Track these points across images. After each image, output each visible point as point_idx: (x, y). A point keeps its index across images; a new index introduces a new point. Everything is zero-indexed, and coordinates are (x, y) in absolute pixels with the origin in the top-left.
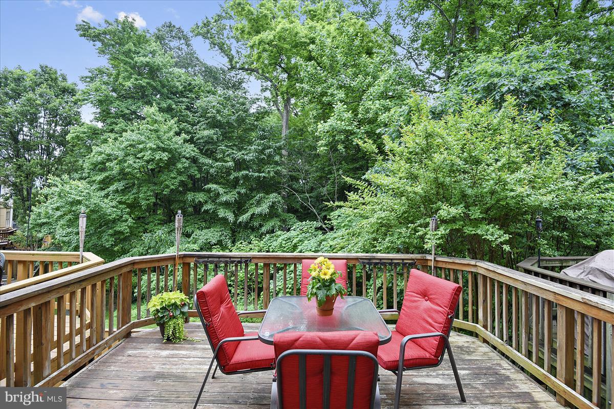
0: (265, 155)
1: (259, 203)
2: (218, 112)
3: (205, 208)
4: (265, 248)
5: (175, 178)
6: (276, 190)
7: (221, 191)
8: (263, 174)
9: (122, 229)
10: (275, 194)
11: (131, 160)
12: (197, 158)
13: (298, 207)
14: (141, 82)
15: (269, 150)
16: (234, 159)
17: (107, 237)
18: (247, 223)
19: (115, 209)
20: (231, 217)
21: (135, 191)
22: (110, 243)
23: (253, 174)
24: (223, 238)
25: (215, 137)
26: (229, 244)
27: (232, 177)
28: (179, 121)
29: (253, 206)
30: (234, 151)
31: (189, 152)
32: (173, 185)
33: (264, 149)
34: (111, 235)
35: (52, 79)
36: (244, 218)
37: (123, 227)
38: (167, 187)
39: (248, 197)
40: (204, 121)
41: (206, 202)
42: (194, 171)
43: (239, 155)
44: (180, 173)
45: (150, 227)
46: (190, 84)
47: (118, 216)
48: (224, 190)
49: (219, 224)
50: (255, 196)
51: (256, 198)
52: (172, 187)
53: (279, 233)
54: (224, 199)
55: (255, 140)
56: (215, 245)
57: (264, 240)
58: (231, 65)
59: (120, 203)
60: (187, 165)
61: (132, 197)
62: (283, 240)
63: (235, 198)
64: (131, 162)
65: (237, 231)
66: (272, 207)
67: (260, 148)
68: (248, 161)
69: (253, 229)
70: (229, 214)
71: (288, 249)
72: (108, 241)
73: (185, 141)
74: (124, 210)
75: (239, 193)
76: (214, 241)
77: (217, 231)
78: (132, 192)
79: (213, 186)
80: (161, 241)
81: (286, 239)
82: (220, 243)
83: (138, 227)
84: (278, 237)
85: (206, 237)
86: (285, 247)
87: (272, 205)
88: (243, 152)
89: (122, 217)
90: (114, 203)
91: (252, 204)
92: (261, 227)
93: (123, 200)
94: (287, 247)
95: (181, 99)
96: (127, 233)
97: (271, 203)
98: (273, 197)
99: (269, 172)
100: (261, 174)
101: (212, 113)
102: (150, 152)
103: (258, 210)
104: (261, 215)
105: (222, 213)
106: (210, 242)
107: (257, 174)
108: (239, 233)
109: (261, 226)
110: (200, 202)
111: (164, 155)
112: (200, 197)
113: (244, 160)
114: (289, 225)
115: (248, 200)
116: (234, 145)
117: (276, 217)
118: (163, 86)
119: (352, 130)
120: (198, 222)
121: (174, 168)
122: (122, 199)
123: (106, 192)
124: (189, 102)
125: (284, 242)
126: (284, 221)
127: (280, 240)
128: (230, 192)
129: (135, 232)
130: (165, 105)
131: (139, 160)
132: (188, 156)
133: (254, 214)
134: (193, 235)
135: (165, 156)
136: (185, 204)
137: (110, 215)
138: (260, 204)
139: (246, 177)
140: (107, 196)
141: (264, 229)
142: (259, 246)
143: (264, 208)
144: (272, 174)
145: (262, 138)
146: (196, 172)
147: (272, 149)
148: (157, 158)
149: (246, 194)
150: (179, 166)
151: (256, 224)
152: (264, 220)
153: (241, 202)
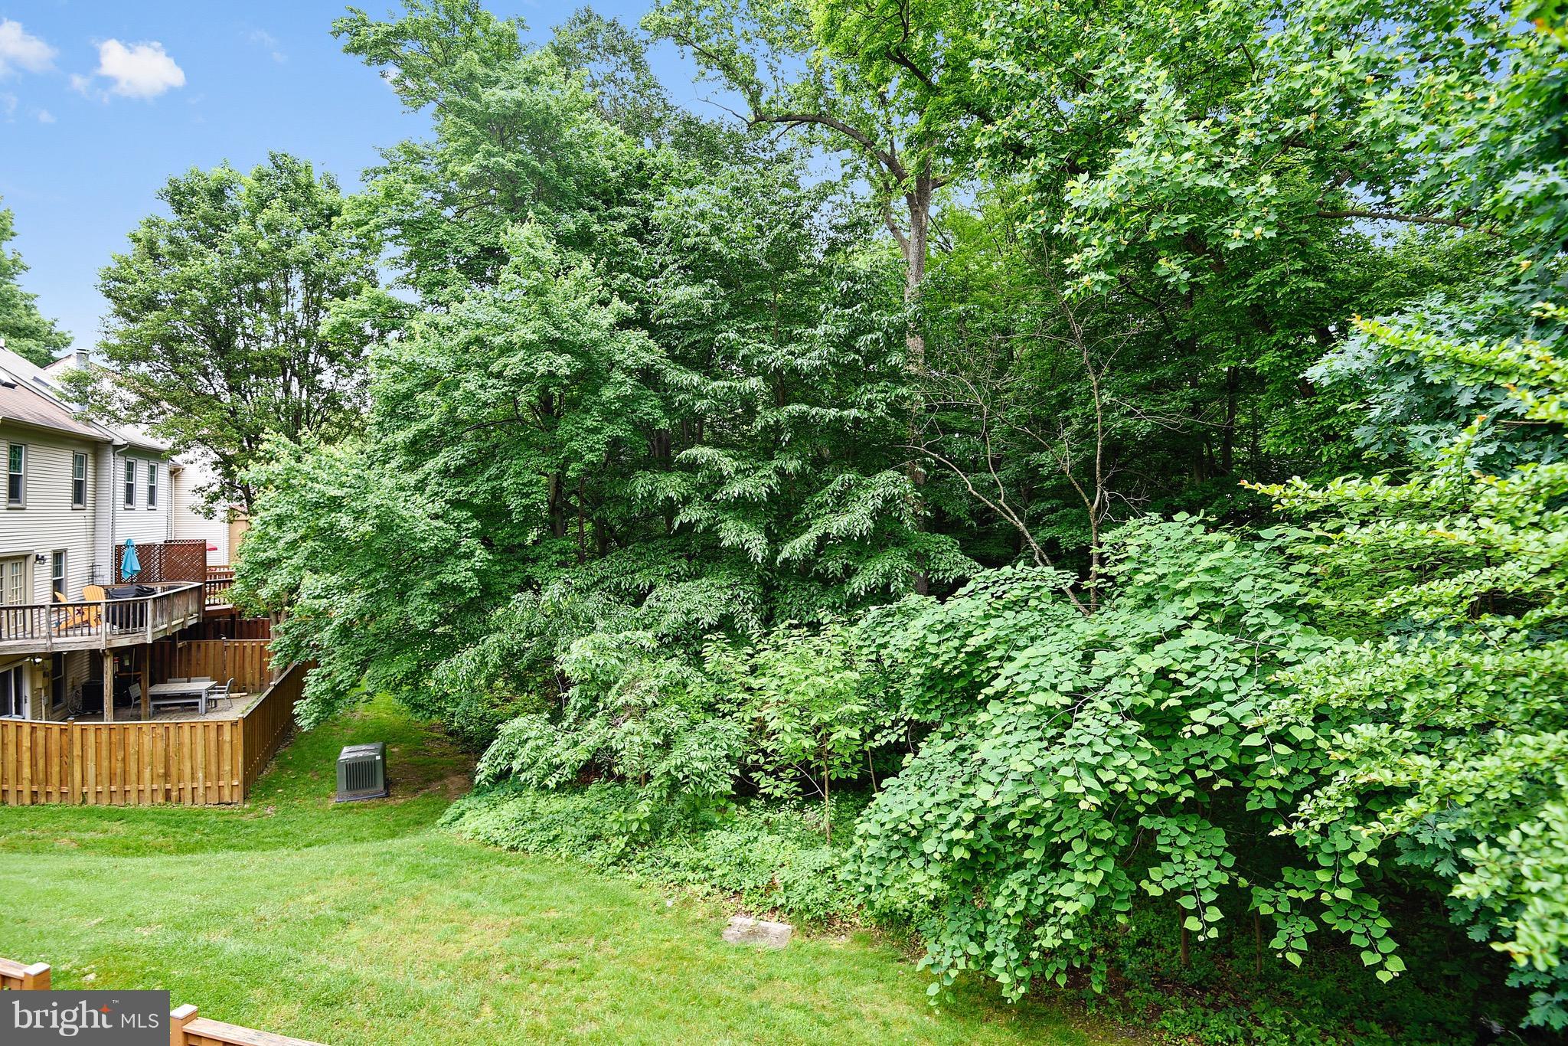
0: (858, 351)
1: (842, 501)
2: (717, 230)
3: (683, 517)
4: (865, 651)
5: (596, 431)
6: (893, 463)
7: (728, 465)
8: (853, 413)
9: (459, 578)
10: (890, 474)
11: (471, 381)
12: (660, 371)
13: (962, 514)
14: (501, 160)
15: (869, 336)
16: (763, 371)
17: (419, 601)
18: (808, 562)
19: (440, 523)
20: (757, 545)
21: (493, 471)
22: (428, 617)
23: (823, 411)
24: (736, 607)
25: (707, 304)
26: (755, 630)
27: (759, 424)
28: (610, 268)
29: (823, 511)
30: (766, 347)
31: (634, 354)
32: (591, 450)
33: (855, 334)
34: (432, 596)
35: (298, 185)
36: (795, 548)
37: (459, 573)
38: (577, 456)
39: (809, 485)
40: (675, 261)
41: (687, 500)
42: (650, 408)
43: (778, 357)
44: (610, 416)
45: (536, 571)
46: (640, 167)
47: (446, 540)
48: (735, 464)
49: (726, 566)
50: (829, 482)
51: (832, 486)
52: (590, 457)
53: (913, 599)
54: (735, 489)
55: (827, 309)
56: (711, 629)
57: (862, 623)
58: (756, 110)
59: (456, 504)
60: (627, 390)
61: (486, 487)
62: (930, 628)
63: (770, 487)
64: (471, 387)
65: (777, 588)
66: (884, 514)
67: (841, 331)
68: (807, 376)
69: (826, 582)
70: (753, 535)
71: (946, 663)
72: (422, 613)
73: (624, 323)
74: (464, 526)
75: (780, 472)
76: (708, 619)
77: (721, 588)
78: (486, 475)
79: (701, 452)
80: (559, 613)
81: (939, 627)
82: (725, 624)
83: (505, 573)
84: (909, 614)
85: (686, 605)
86: (936, 656)
87: (883, 510)
88: (792, 347)
89: (457, 545)
90: (437, 507)
91: (820, 506)
92: (850, 577)
93: (463, 497)
94: (946, 657)
95: (616, 210)
96: (471, 589)
97: (879, 502)
98: (886, 482)
99: (870, 406)
100: (846, 413)
101: (698, 235)
102: (521, 354)
103: (838, 524)
104: (847, 539)
105: (731, 533)
106: (698, 620)
107: (833, 412)
108: (785, 591)
109: (849, 572)
110: (669, 499)
111: (560, 361)
112: (671, 486)
113: (794, 371)
114: (937, 571)
115: (809, 494)
116: (767, 328)
117: (897, 545)
118: (565, 171)
119: (1223, 191)
120: (668, 559)
121: (595, 403)
122: (459, 493)
123: (420, 474)
124: (637, 216)
125: (933, 638)
126: (921, 558)
127: (916, 626)
128: (756, 469)
129: (498, 588)
130: (573, 227)
131: (495, 381)
132: (629, 362)
133: (826, 535)
134: (650, 600)
135: (563, 364)
136: (630, 507)
137: (424, 540)
138: (845, 505)
139: (800, 424)
140: (420, 487)
141: (858, 584)
142: (845, 644)
143: (857, 518)
144: (880, 410)
145: (848, 300)
146: (658, 413)
147: (879, 334)
148: (542, 369)
149: (801, 475)
150: (608, 393)
151: (834, 566)
152: (858, 554)
153: (788, 500)
